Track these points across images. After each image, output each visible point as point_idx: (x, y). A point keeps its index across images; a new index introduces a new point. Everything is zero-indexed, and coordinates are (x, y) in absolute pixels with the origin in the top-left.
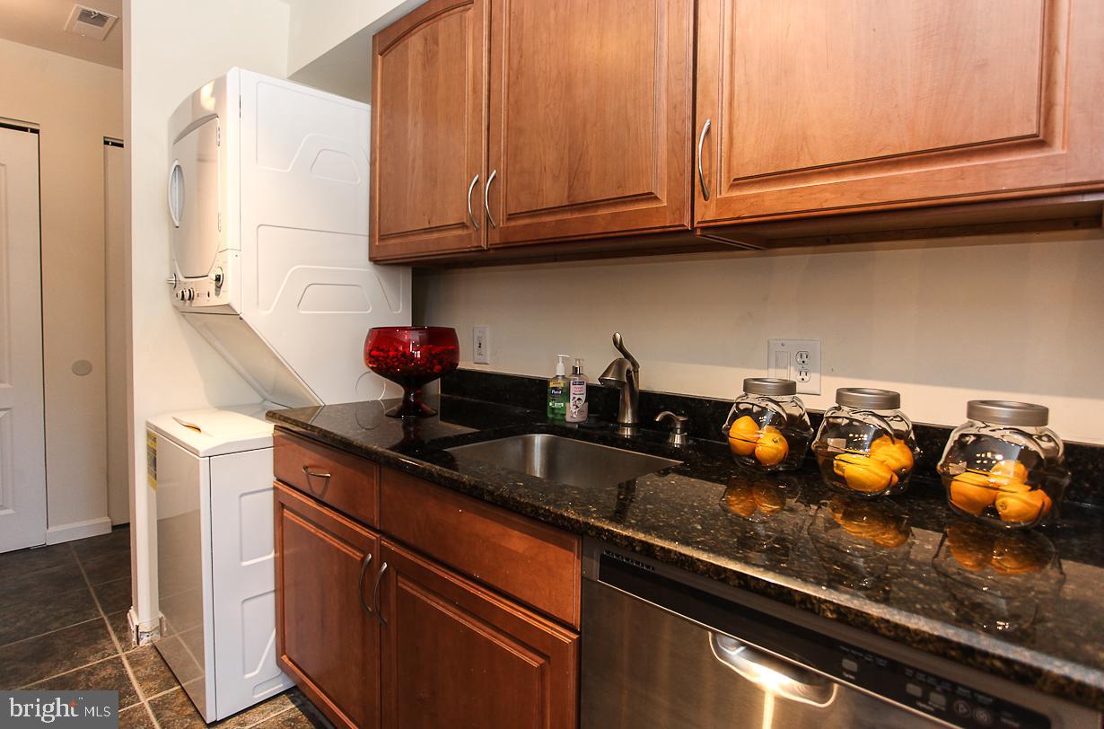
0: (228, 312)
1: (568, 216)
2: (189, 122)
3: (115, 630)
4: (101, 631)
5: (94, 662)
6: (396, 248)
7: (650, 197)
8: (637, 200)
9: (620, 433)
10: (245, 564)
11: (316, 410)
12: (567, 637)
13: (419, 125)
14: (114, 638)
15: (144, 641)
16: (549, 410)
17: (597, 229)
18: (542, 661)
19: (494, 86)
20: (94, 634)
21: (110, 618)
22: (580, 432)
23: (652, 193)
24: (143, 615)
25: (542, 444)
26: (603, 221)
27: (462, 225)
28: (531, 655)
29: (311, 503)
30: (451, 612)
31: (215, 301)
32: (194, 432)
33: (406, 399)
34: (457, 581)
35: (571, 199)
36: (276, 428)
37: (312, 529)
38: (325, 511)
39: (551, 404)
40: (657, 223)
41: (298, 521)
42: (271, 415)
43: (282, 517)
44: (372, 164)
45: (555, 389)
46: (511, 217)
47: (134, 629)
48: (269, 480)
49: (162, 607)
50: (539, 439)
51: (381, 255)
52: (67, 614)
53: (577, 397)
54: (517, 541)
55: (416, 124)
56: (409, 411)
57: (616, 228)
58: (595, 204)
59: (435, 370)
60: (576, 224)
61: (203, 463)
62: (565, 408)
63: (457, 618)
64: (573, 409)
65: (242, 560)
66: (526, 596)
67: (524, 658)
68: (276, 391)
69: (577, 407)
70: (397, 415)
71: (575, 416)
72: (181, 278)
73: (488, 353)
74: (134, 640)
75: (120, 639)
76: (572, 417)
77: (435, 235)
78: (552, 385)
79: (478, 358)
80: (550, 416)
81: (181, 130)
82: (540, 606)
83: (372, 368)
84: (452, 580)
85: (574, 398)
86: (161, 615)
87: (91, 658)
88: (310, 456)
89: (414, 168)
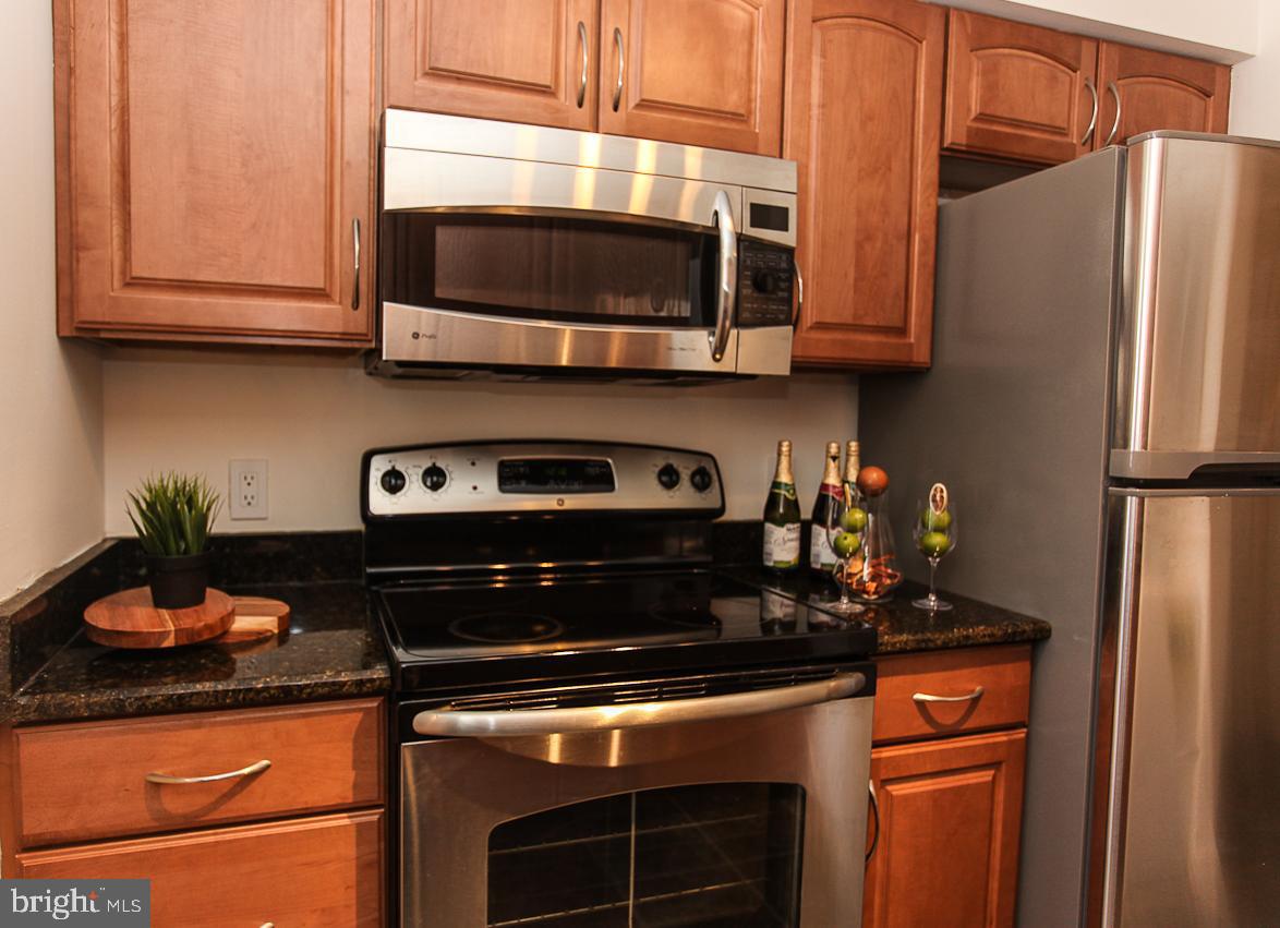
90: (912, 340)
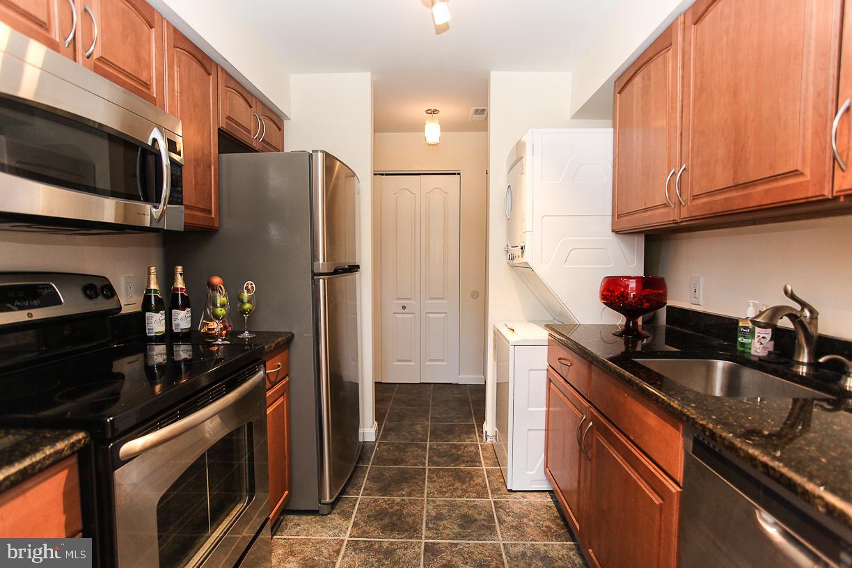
0: (526, 266)
1: (734, 194)
2: (515, 159)
3: (478, 431)
4: (473, 430)
5: (468, 442)
6: (627, 223)
7: (796, 173)
8: (786, 177)
9: (795, 370)
10: (530, 409)
11: (574, 327)
12: (674, 489)
13: (640, 138)
14: (477, 435)
15: (489, 440)
16: (738, 344)
17: (754, 203)
18: (661, 502)
19: (685, 103)
20: (469, 430)
21: (477, 425)
22: (760, 365)
23: (797, 171)
24: (489, 426)
25: (724, 369)
26: (758, 197)
27: (665, 205)
28: (656, 496)
29: (562, 380)
30: (619, 459)
31: (522, 260)
32: (511, 332)
33: (627, 325)
34: (623, 439)
35: (735, 181)
36: (550, 335)
37: (562, 396)
38: (567, 385)
39: (740, 339)
40: (799, 195)
41: (556, 390)
42: (548, 326)
43: (550, 387)
44: (614, 167)
45: (745, 328)
46: (695, 197)
47: (484, 432)
48: (545, 365)
49: (498, 425)
50: (720, 364)
51: (618, 228)
52: (461, 417)
53: (762, 335)
54: (652, 419)
55: (638, 137)
56: (629, 333)
57: (767, 201)
58: (753, 183)
59: (644, 306)
60: (738, 200)
61: (511, 348)
62: (750, 343)
63: (621, 463)
64: (758, 345)
65: (528, 407)
66: (655, 456)
67: (652, 497)
68: (562, 314)
69: (761, 344)
70: (619, 335)
71: (758, 351)
72: (510, 247)
73: (701, 296)
74: (484, 438)
75: (480, 436)
76: (756, 351)
77: (649, 213)
78: (741, 324)
79: (694, 300)
80: (740, 348)
81: (512, 163)
82: (661, 464)
83: (604, 303)
84: (621, 438)
85: (758, 336)
86: (496, 430)
87: (467, 440)
88: (563, 353)
89: (636, 168)
90: (213, 216)
